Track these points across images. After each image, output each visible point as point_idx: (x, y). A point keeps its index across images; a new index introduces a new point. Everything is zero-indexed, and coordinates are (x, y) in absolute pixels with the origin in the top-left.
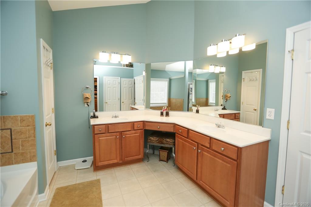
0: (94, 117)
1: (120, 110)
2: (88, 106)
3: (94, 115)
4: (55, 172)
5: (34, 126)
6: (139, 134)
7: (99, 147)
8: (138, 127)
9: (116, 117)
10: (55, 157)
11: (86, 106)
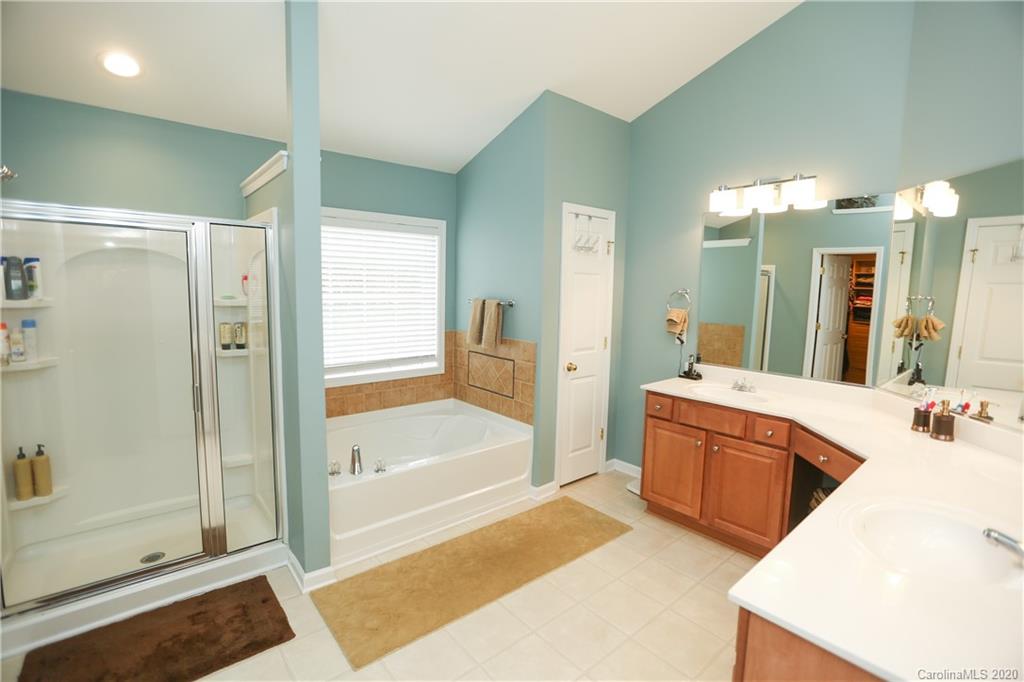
0: (690, 375)
1: (761, 369)
2: (682, 342)
3: (690, 370)
4: (595, 474)
5: (534, 362)
6: (768, 461)
7: (654, 455)
8: (766, 435)
9: (741, 388)
10: (603, 444)
11: (678, 342)
